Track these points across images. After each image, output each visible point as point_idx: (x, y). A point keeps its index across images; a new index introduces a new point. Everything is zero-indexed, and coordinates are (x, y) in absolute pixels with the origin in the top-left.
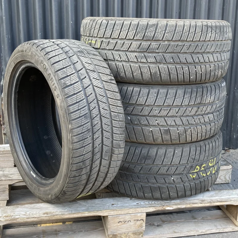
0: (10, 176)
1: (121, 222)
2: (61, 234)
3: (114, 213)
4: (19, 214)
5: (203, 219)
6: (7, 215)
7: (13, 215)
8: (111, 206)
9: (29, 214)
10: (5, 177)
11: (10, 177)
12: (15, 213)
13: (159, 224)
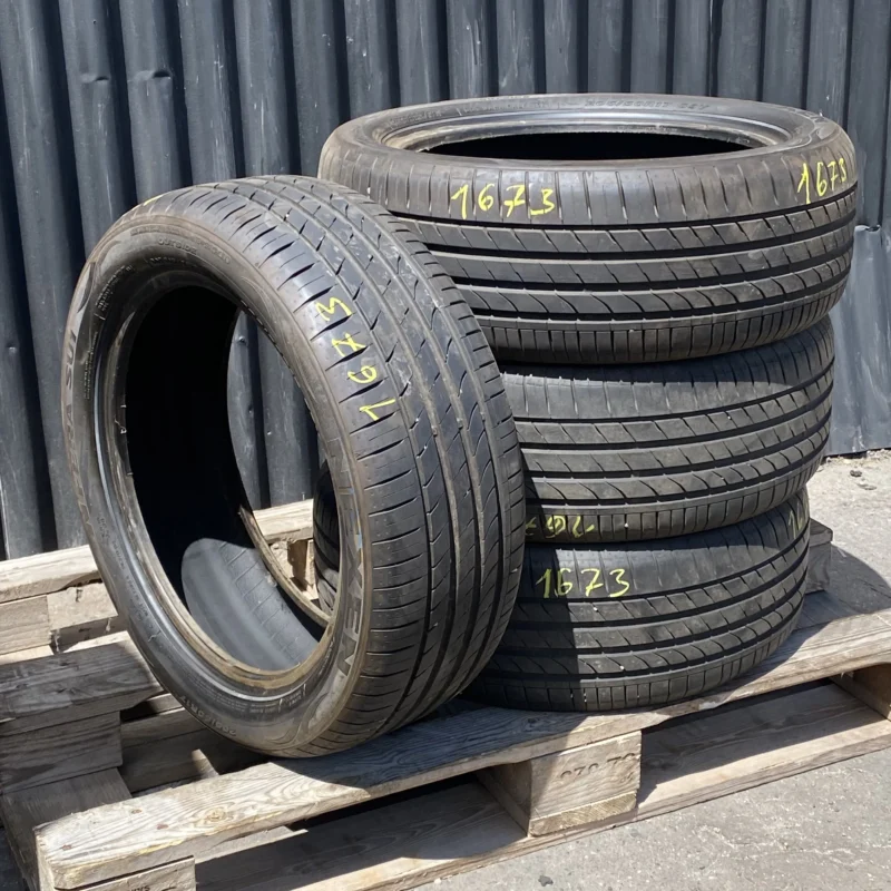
0: (112, 679)
1: (569, 772)
2: (369, 847)
3: (547, 748)
4: (253, 803)
5: (790, 721)
6: (210, 813)
7: (232, 808)
8: (528, 727)
9: (284, 798)
10: (100, 687)
11: (119, 685)
12: (233, 803)
13: (663, 761)
